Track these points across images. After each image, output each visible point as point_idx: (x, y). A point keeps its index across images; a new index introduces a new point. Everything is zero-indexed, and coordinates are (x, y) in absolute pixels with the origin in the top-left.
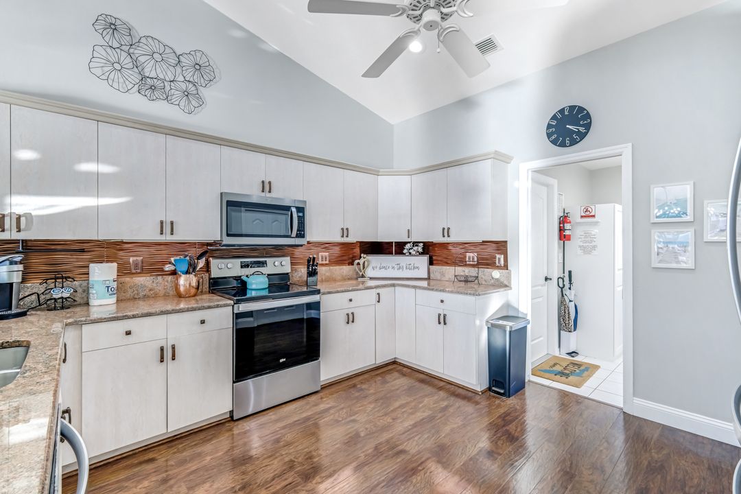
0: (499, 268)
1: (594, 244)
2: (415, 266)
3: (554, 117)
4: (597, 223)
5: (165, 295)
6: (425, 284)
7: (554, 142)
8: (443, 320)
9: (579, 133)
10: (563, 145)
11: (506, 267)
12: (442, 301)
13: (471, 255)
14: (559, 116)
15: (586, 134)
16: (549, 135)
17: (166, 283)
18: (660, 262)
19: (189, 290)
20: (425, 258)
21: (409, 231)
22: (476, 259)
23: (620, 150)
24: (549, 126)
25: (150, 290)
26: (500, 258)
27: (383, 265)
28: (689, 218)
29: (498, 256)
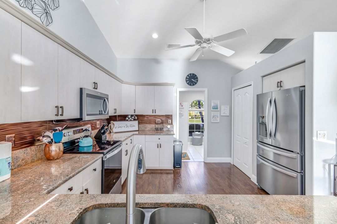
0: (170, 124)
1: (182, 115)
2: (134, 125)
3: (188, 76)
4: (183, 108)
5: (32, 162)
6: (137, 133)
7: (188, 84)
8: (159, 146)
9: (195, 82)
10: (190, 85)
11: (172, 124)
12: (159, 139)
13: (158, 120)
14: (190, 75)
15: (197, 83)
16: (186, 81)
17: (33, 152)
18: (213, 121)
19: (59, 153)
20: (137, 122)
21: (135, 110)
22: (160, 121)
23: (204, 90)
24: (186, 78)
25: (22, 160)
26: (170, 121)
27: (120, 126)
28: (219, 110)
29: (169, 120)
